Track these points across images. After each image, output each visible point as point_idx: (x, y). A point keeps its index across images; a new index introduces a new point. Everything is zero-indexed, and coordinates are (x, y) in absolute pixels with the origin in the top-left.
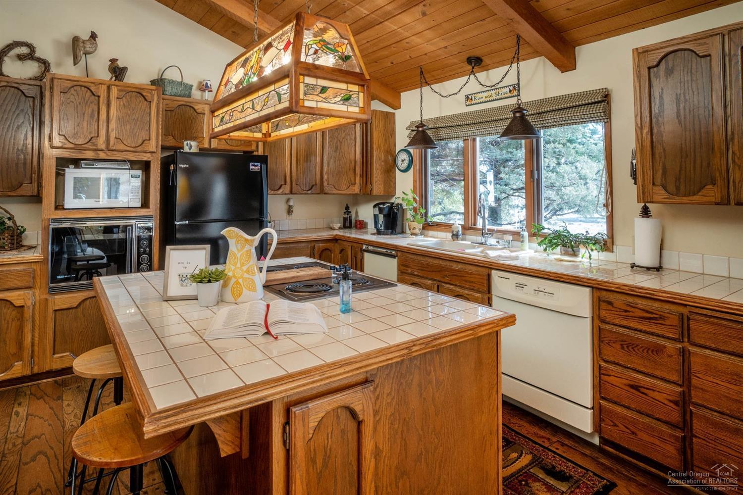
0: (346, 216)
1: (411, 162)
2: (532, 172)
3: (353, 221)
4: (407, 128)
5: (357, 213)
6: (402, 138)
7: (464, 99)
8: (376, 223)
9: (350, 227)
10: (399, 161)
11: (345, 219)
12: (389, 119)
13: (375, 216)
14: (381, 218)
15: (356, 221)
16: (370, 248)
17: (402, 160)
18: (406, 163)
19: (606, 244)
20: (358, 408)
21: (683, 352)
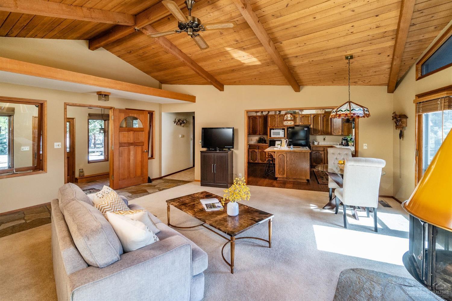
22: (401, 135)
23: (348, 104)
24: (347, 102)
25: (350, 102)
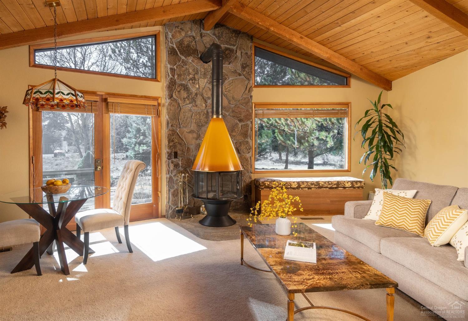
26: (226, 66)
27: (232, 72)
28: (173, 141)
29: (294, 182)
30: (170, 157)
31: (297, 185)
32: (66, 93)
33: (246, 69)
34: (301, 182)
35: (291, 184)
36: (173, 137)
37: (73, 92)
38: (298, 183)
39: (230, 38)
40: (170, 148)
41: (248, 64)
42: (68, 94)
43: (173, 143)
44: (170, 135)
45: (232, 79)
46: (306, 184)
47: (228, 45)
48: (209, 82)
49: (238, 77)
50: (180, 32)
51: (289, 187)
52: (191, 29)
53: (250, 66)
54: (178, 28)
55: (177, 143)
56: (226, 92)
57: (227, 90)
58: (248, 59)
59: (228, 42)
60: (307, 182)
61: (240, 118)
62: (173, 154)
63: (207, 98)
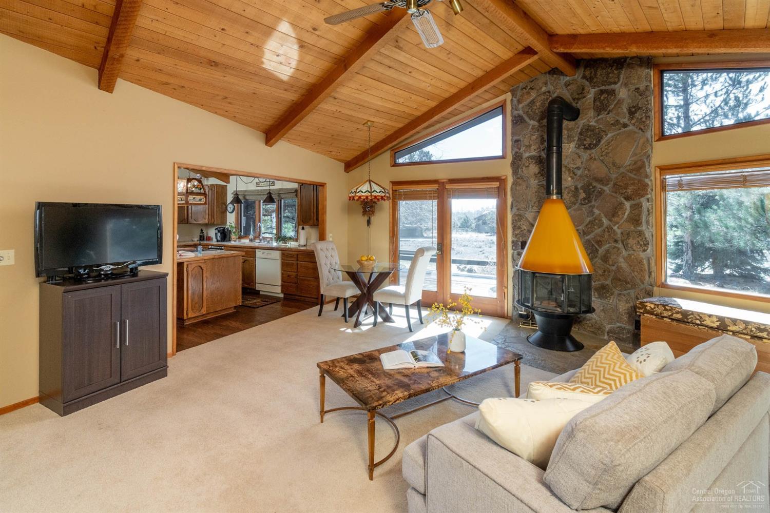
0: (201, 234)
1: (234, 209)
2: (278, 215)
3: (205, 237)
4: (232, 194)
5: (207, 233)
6: (230, 198)
7: (255, 183)
8: (216, 238)
9: (204, 240)
10: (229, 209)
11: (200, 236)
12: (224, 188)
13: (216, 234)
14: (219, 234)
15: (207, 237)
16: (213, 247)
17: (230, 207)
18: (232, 209)
19: (297, 240)
20: (202, 267)
21: (297, 263)
22: (369, 222)
23: (368, 183)
24: (367, 181)
25: (370, 181)
26: (602, 118)
27: (612, 124)
28: (519, 228)
29: (710, 316)
30: (516, 247)
31: (718, 323)
32: (378, 191)
33: (637, 115)
34: (728, 318)
35: (701, 318)
36: (519, 223)
37: (383, 190)
38: (721, 319)
39: (609, 74)
40: (516, 236)
41: (639, 106)
42: (380, 192)
43: (520, 230)
44: (516, 220)
45: (613, 134)
46: (742, 326)
47: (605, 86)
48: (577, 146)
49: (623, 130)
50: (528, 93)
51: (698, 322)
52: (546, 84)
53: (644, 108)
54: (526, 89)
55: (526, 231)
56: (602, 156)
57: (604, 154)
58: (641, 97)
59: (606, 81)
60: (746, 323)
61: (626, 194)
62: (520, 244)
63: (575, 168)
